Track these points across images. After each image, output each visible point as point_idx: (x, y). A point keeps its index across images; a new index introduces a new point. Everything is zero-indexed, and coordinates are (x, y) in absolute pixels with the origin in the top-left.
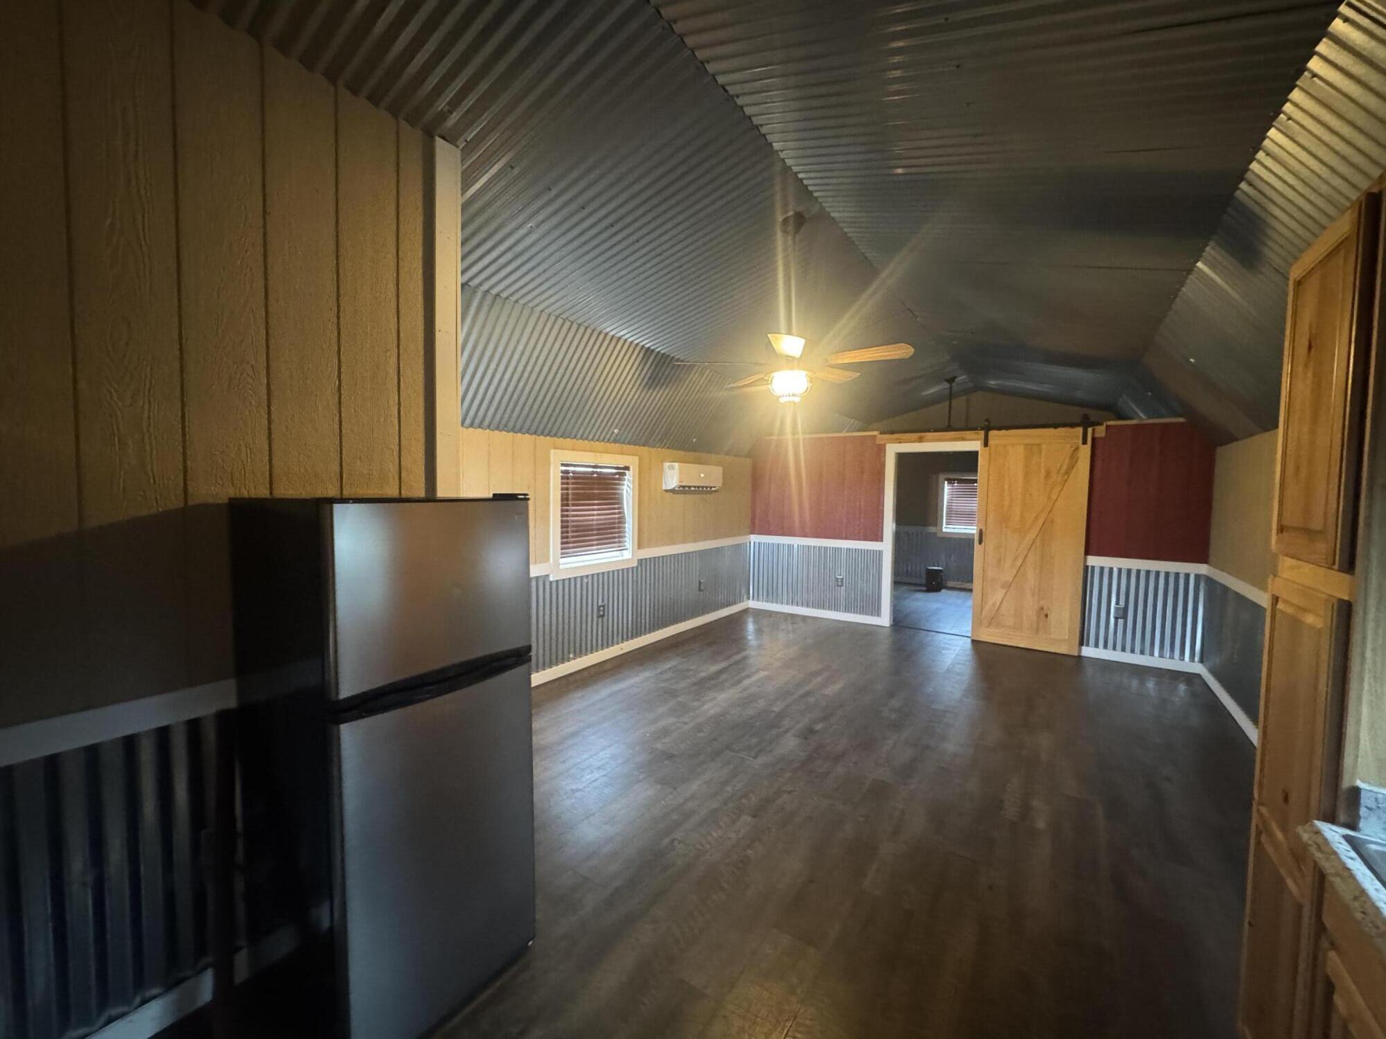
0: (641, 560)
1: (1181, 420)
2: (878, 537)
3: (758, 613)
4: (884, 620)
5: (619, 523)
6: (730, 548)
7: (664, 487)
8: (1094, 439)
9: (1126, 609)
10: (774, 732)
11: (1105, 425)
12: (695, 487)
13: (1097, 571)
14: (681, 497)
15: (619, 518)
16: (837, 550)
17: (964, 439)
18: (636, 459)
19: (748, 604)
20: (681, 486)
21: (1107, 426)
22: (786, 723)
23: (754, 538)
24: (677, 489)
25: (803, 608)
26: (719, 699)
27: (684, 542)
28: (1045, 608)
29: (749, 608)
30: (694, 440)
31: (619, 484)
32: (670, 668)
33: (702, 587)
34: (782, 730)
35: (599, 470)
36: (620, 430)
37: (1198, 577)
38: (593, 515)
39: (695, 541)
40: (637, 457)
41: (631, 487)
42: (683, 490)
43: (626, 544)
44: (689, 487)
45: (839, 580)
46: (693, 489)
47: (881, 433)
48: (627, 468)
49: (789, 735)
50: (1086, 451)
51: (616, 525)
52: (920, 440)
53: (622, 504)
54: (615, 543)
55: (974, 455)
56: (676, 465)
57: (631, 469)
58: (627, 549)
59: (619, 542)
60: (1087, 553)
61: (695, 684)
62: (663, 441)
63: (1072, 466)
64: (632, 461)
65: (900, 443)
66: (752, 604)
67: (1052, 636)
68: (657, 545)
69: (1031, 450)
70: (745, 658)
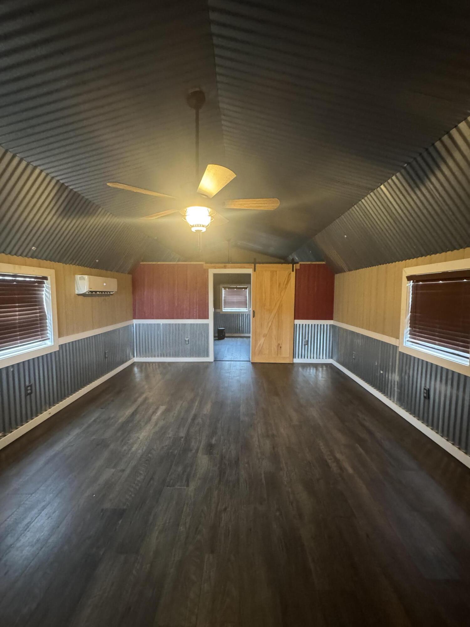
0: (62, 345)
1: (324, 263)
2: (207, 317)
3: (141, 365)
4: (211, 359)
5: (41, 320)
6: (122, 329)
7: (77, 292)
8: (296, 269)
9: (308, 341)
10: (190, 455)
11: (299, 264)
12: (99, 292)
13: (298, 326)
14: (89, 299)
15: (40, 316)
16: (184, 325)
17: (244, 268)
18: (53, 271)
19: (134, 360)
20: (91, 292)
21: (300, 264)
22: (194, 444)
23: (135, 322)
24: (87, 293)
25: (165, 358)
26: (141, 437)
27: (93, 329)
28: (280, 344)
29: (135, 362)
30: (97, 261)
31: (38, 290)
32: (95, 421)
33: (107, 356)
34: (194, 451)
35: (18, 279)
36: (37, 247)
37: (330, 325)
38: (16, 315)
39: (100, 327)
40: (54, 271)
41: (50, 292)
42: (92, 294)
43: (48, 335)
44: (96, 292)
45: (187, 341)
46: (98, 293)
47: (206, 263)
48: (46, 278)
49: (200, 455)
50: (293, 274)
51: (39, 322)
52: (225, 267)
53: (43, 305)
54: (38, 335)
55: (249, 275)
56: (86, 277)
57: (49, 278)
58: (49, 339)
59: (42, 334)
60: (295, 319)
61: (119, 430)
62: (73, 260)
63: (288, 281)
64: (50, 273)
65: (215, 268)
66: (136, 359)
67: (283, 356)
68: (73, 333)
69: (273, 273)
70: (146, 399)
